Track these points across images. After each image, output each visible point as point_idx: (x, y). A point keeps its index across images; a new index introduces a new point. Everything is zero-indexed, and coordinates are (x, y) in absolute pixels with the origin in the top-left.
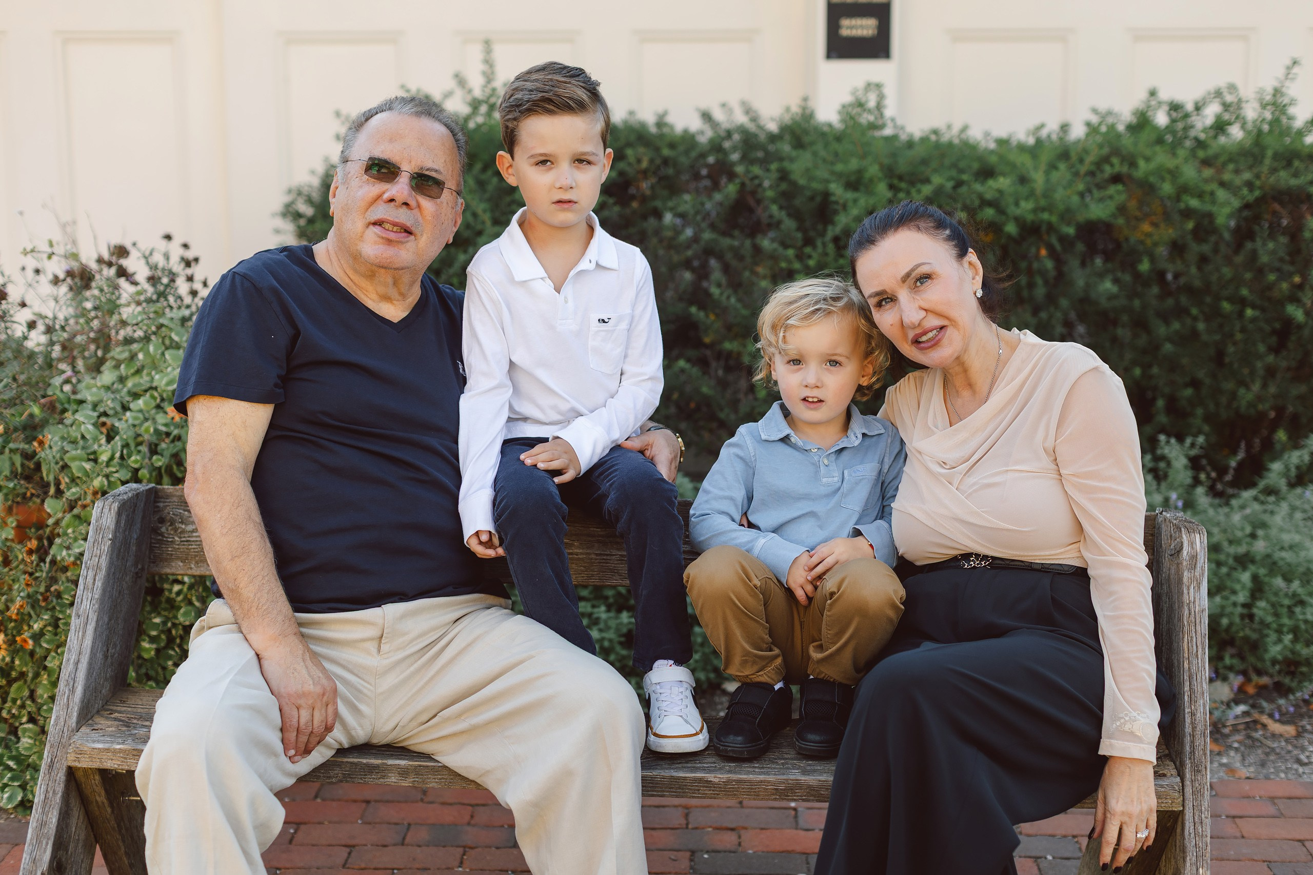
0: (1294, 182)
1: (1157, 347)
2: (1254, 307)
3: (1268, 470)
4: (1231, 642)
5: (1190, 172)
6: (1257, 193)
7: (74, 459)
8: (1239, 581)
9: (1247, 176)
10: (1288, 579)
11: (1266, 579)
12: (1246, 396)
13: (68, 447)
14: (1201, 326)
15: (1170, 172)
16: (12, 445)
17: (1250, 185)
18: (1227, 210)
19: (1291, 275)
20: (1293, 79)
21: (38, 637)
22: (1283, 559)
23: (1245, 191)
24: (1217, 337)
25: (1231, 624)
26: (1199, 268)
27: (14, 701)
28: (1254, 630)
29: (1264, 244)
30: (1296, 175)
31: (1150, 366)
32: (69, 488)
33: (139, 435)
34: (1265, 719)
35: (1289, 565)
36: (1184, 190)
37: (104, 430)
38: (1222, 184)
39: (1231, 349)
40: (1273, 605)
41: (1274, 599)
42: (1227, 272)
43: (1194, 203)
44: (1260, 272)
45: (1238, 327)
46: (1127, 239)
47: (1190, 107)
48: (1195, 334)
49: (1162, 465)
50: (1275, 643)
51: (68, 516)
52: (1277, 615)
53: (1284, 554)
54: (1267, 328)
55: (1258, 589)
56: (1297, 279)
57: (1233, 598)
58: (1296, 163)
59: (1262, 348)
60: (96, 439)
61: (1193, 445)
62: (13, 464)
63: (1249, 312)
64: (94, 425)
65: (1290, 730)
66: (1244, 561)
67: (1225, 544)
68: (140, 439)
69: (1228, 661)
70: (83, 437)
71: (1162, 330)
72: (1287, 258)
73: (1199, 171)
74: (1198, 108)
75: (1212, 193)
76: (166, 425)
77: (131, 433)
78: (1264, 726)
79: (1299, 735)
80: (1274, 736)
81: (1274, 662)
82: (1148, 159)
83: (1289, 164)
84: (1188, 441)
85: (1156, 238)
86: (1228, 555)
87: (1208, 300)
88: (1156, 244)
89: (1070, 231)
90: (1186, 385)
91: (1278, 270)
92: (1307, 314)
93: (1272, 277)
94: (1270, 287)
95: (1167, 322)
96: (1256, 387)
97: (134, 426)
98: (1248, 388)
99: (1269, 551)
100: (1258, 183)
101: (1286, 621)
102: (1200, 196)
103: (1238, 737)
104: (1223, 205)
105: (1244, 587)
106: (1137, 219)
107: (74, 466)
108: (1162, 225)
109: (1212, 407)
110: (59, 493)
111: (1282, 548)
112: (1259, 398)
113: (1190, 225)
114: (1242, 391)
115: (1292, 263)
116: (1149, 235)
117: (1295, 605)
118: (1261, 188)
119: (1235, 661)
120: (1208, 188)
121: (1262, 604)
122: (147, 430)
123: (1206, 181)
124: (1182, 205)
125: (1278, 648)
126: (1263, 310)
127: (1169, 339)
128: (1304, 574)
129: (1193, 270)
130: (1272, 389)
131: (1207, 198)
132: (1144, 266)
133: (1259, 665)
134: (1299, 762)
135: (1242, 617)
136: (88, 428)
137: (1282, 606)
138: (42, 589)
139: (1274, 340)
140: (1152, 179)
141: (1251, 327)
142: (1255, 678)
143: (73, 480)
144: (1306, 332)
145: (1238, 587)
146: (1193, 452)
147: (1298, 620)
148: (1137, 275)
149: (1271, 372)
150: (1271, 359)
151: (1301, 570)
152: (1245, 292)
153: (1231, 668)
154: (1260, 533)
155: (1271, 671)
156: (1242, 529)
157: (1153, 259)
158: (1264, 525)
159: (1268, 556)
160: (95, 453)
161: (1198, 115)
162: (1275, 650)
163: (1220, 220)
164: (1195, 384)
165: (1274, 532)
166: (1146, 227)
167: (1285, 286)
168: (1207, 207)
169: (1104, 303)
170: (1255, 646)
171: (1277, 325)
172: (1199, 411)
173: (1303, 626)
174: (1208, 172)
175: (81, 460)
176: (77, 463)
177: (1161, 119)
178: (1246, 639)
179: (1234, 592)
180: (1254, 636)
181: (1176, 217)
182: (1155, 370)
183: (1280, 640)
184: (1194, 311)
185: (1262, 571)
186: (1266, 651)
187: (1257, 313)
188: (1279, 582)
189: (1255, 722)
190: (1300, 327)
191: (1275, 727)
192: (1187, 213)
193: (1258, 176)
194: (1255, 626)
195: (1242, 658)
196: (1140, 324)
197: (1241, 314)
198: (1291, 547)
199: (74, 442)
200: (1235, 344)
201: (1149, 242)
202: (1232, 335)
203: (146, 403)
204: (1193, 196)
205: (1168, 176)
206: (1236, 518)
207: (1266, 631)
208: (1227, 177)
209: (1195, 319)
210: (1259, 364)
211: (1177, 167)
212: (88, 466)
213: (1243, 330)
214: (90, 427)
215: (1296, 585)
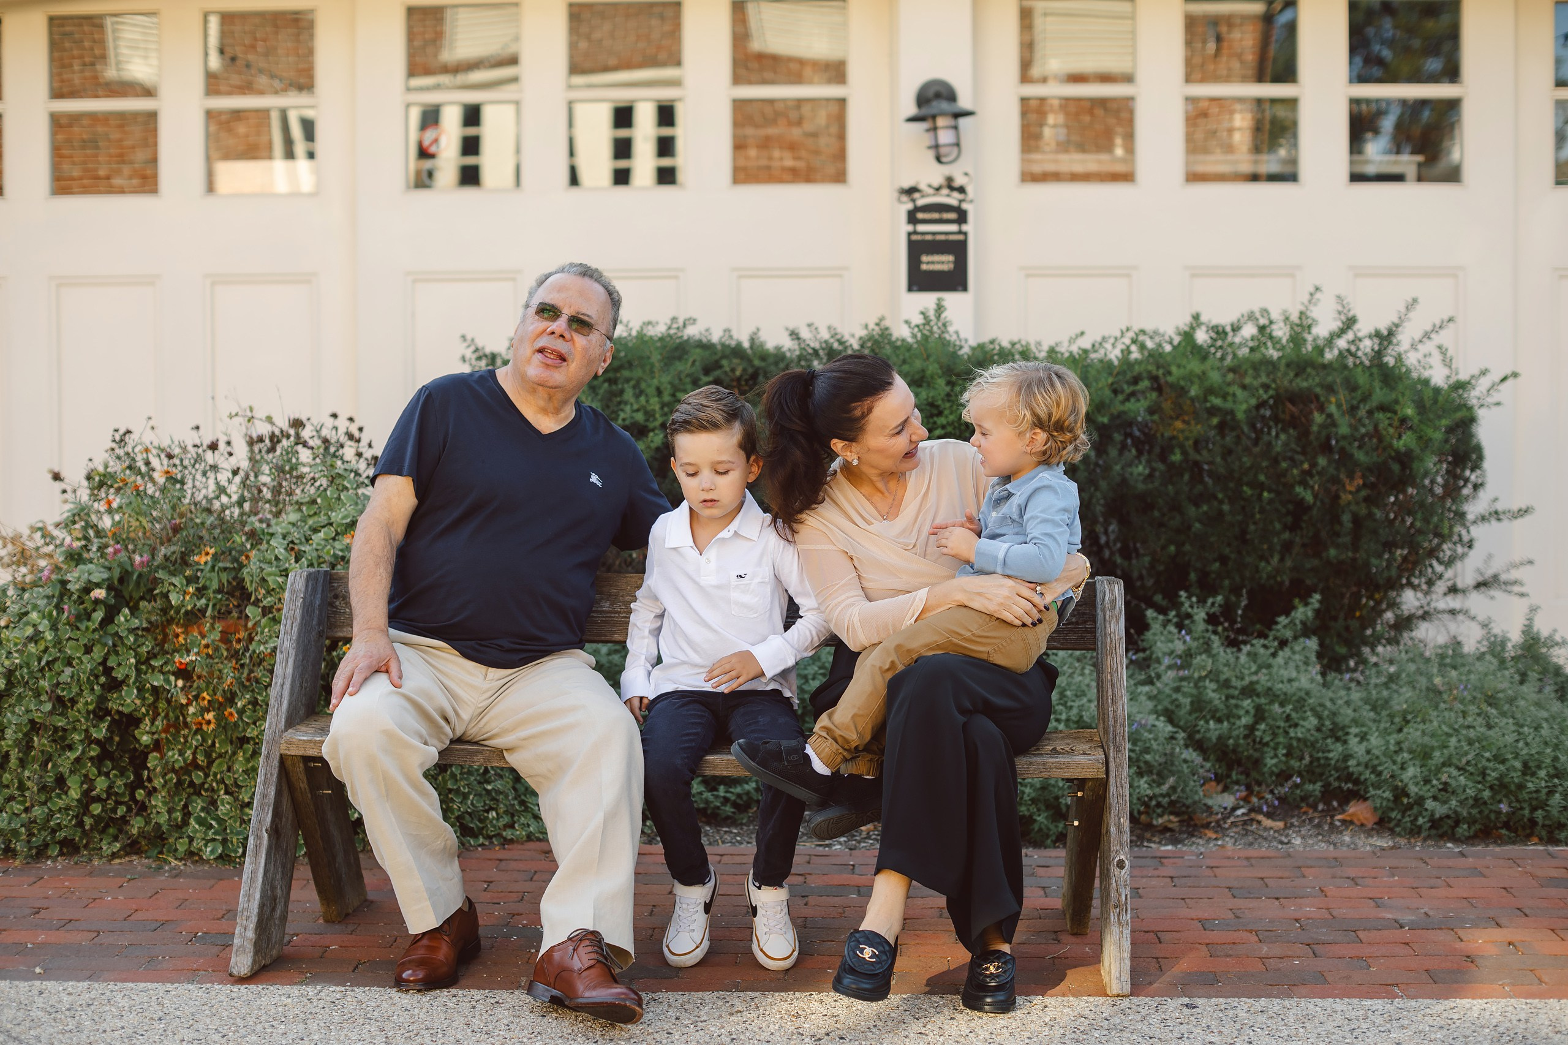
0: (1305, 384)
1: (1189, 527)
2: (1269, 491)
3: (1277, 623)
4: (1239, 763)
5: (1215, 377)
6: (1271, 392)
7: (270, 574)
8: (1243, 708)
9: (1264, 379)
10: (1282, 705)
11: (1267, 707)
12: (1266, 568)
13: (263, 566)
14: (1226, 508)
15: (1199, 377)
16: (221, 565)
17: (1266, 387)
18: (1244, 407)
19: (1302, 463)
20: (1315, 304)
21: (241, 712)
22: (1280, 689)
23: (1261, 391)
24: (1239, 518)
25: (1237, 745)
26: (1224, 458)
27: (215, 775)
28: (1256, 750)
29: (1277, 436)
30: (1307, 380)
31: (1183, 544)
32: (265, 598)
33: (319, 557)
34: (1260, 817)
35: (1285, 694)
36: (1210, 391)
37: (293, 554)
38: (1244, 387)
39: (1252, 527)
40: (1271, 728)
41: (1271, 722)
42: (1247, 461)
43: (1217, 401)
44: (1275, 461)
45: (1257, 510)
46: (1162, 435)
47: (1228, 329)
48: (1221, 514)
49: (1187, 622)
50: (1272, 758)
51: (264, 621)
52: (1275, 735)
53: (1280, 686)
54: (1284, 510)
55: (1260, 714)
56: (1306, 466)
57: (1238, 723)
58: (1309, 370)
59: (1278, 526)
60: (287, 560)
61: (1213, 604)
62: (220, 581)
63: (1265, 494)
64: (285, 549)
65: (1280, 824)
66: (1249, 691)
67: (1234, 679)
68: (321, 560)
69: (1234, 777)
70: (277, 558)
71: (1192, 511)
72: (1299, 449)
73: (1224, 376)
74: (1236, 329)
75: (1234, 395)
76: (341, 550)
77: (315, 554)
78: (1259, 822)
79: (1286, 827)
80: (1266, 829)
81: (1272, 773)
82: (1179, 366)
83: (1304, 369)
84: (1210, 601)
85: (1187, 434)
86: (1236, 688)
87: (1231, 485)
88: (1187, 439)
89: (1105, 420)
90: (1215, 560)
91: (1292, 459)
92: (1315, 496)
93: (1284, 465)
94: (1284, 474)
95: (1197, 505)
96: (1275, 560)
97: (317, 550)
98: (1268, 562)
99: (1269, 684)
100: (1273, 386)
101: (1281, 739)
102: (1224, 397)
103: (1234, 829)
104: (1241, 403)
105: (1247, 712)
106: (1171, 418)
107: (270, 579)
108: (1193, 422)
109: (1237, 579)
110: (257, 602)
111: (1282, 682)
112: (1278, 571)
113: (1215, 421)
114: (1263, 564)
115: (1304, 453)
116: (1182, 431)
117: (1290, 727)
118: (1276, 390)
119: (1242, 777)
120: (1231, 390)
121: (1263, 726)
122: (328, 552)
123: (1229, 384)
124: (1208, 405)
125: (1274, 761)
126: (1278, 493)
127: (1200, 521)
128: (1298, 701)
129: (1218, 460)
130: (1289, 563)
131: (1230, 398)
132: (1177, 457)
133: (1260, 779)
134: (1282, 843)
135: (1246, 737)
136: (281, 551)
137: (1279, 727)
138: (245, 675)
139: (1289, 519)
140: (1182, 383)
141: (1268, 507)
142: (1256, 788)
143: (269, 592)
144: (1315, 512)
145: (1242, 712)
146: (1213, 610)
147: (1291, 738)
148: (1171, 466)
149: (1287, 547)
150: (1286, 535)
151: (1294, 698)
152: (1262, 478)
153: (1237, 783)
154: (1264, 671)
155: (1269, 781)
156: (1250, 668)
157: (1184, 453)
158: (1269, 666)
159: (1270, 689)
160: (286, 570)
161: (1234, 335)
162: (1270, 762)
163: (1240, 416)
164: (1223, 560)
165: (1274, 670)
166: (1179, 424)
167: (1295, 471)
168: (1229, 405)
169: (1141, 487)
170: (1257, 763)
171: (1291, 507)
172: (1227, 582)
173: (1295, 743)
174: (1230, 376)
175: (275, 575)
176: (272, 577)
177: (1202, 337)
178: (1249, 757)
179: (1239, 718)
180: (1256, 755)
181: (1205, 416)
182: (1187, 547)
183: (1276, 756)
184: (1220, 496)
185: (1263, 701)
186: (1265, 765)
187: (1272, 495)
188: (1276, 708)
189: (1252, 820)
190: (1309, 508)
191: (1267, 822)
192: (1213, 411)
193: (1274, 381)
194: (1257, 746)
195: (1248, 775)
196: (1175, 507)
197: (1260, 495)
198: (1290, 681)
199: (270, 563)
200: (1255, 523)
201: (1181, 437)
202: (1253, 516)
203: (325, 533)
204: (1216, 397)
205: (1196, 380)
206: (1243, 658)
207: (1266, 749)
208: (1248, 380)
209: (1221, 502)
210: (1276, 540)
211: (1204, 373)
212: (280, 580)
213: (1262, 511)
214: (282, 551)
215: (1288, 708)
